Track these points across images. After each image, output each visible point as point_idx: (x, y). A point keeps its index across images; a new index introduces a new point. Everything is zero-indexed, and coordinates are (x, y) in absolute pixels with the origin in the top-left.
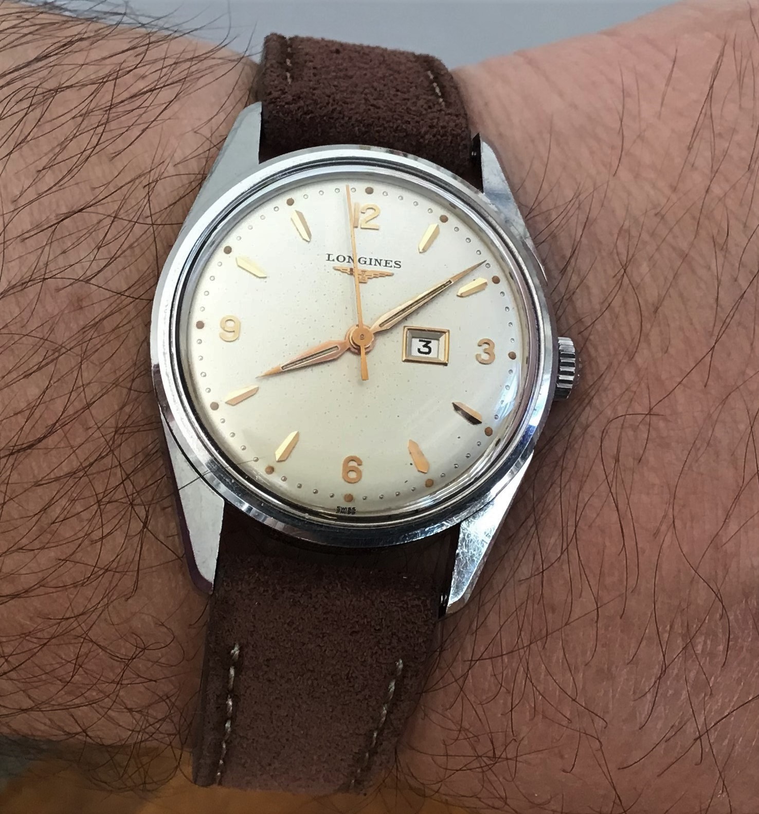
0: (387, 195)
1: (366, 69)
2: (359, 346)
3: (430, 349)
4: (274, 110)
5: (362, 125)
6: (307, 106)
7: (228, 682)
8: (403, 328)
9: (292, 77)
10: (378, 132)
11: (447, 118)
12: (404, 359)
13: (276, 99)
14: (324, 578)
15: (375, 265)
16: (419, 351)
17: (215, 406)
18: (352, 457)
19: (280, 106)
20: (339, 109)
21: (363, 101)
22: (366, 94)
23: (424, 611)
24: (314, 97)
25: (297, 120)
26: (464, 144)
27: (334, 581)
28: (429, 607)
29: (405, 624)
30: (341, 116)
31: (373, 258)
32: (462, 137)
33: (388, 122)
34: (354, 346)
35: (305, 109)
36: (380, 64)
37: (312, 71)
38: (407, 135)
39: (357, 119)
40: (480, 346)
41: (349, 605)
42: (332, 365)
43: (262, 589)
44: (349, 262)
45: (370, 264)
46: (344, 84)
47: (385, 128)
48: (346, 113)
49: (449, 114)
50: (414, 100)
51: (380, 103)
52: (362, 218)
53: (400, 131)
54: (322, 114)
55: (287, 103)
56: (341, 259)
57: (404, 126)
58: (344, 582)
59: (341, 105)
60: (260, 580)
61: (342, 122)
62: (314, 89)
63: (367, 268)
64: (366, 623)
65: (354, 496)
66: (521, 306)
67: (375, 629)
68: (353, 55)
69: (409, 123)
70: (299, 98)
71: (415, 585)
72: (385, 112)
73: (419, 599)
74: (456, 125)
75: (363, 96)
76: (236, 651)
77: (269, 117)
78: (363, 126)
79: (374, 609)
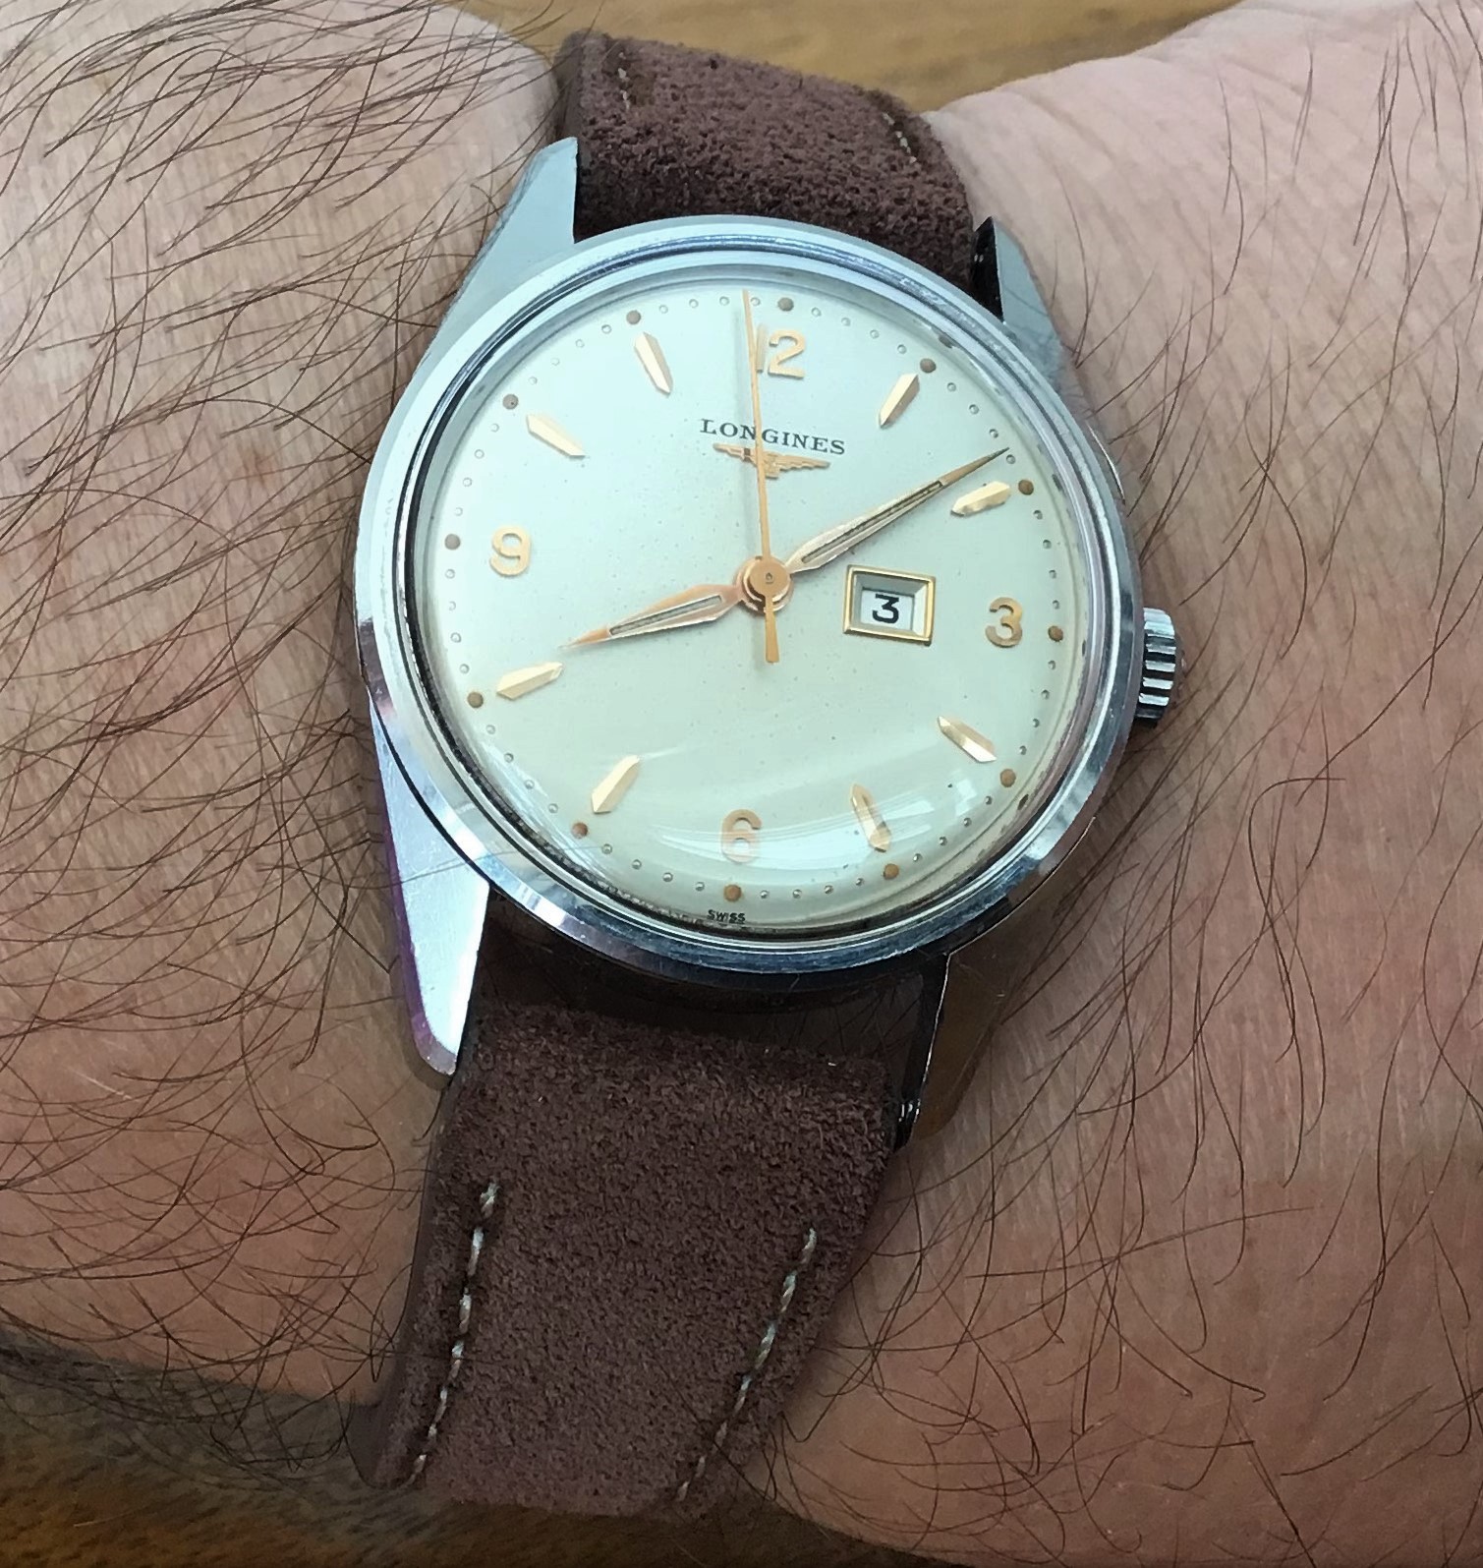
0: (819, 314)
1: (769, 97)
2: (763, 597)
3: (896, 612)
4: (600, 151)
5: (767, 190)
6: (665, 147)
7: (467, 1260)
8: (845, 570)
9: (632, 98)
10: (797, 203)
11: (928, 188)
12: (846, 628)
13: (605, 131)
14: (675, 1055)
15: (795, 445)
16: (875, 615)
17: (477, 701)
18: (742, 812)
19: (613, 144)
20: (724, 157)
21: (769, 148)
22: (773, 137)
23: (869, 1132)
24: (677, 134)
25: (645, 174)
26: (962, 236)
27: (695, 1063)
28: (879, 1124)
29: (829, 1156)
30: (729, 170)
31: (792, 432)
32: (958, 222)
33: (819, 186)
34: (754, 598)
35: (661, 153)
36: (795, 91)
37: (669, 91)
38: (854, 213)
39: (757, 177)
40: (993, 611)
41: (722, 1113)
42: (707, 634)
43: (552, 1072)
44: (744, 437)
45: (786, 443)
46: (730, 117)
47: (811, 199)
48: (737, 166)
49: (930, 182)
50: (864, 153)
51: (800, 153)
52: (772, 357)
53: (840, 204)
54: (693, 165)
55: (626, 141)
56: (729, 430)
57: (848, 197)
58: (714, 1066)
59: (729, 152)
60: (549, 1052)
61: (730, 181)
62: (676, 121)
63: (778, 449)
64: (753, 1151)
65: (743, 890)
66: (1073, 540)
67: (770, 1165)
68: (743, 73)
69: (858, 191)
70: (649, 132)
71: (852, 1080)
72: (812, 169)
73: (858, 1107)
74: (947, 201)
75: (768, 139)
76: (490, 1198)
77: (593, 163)
78: (771, 191)
79: (770, 1123)
